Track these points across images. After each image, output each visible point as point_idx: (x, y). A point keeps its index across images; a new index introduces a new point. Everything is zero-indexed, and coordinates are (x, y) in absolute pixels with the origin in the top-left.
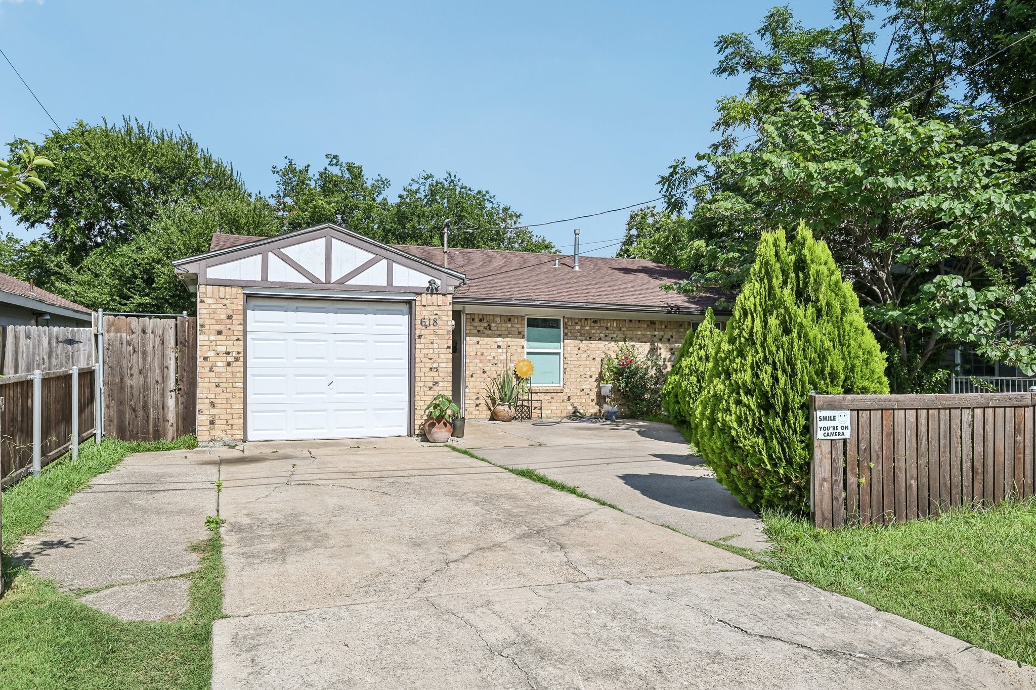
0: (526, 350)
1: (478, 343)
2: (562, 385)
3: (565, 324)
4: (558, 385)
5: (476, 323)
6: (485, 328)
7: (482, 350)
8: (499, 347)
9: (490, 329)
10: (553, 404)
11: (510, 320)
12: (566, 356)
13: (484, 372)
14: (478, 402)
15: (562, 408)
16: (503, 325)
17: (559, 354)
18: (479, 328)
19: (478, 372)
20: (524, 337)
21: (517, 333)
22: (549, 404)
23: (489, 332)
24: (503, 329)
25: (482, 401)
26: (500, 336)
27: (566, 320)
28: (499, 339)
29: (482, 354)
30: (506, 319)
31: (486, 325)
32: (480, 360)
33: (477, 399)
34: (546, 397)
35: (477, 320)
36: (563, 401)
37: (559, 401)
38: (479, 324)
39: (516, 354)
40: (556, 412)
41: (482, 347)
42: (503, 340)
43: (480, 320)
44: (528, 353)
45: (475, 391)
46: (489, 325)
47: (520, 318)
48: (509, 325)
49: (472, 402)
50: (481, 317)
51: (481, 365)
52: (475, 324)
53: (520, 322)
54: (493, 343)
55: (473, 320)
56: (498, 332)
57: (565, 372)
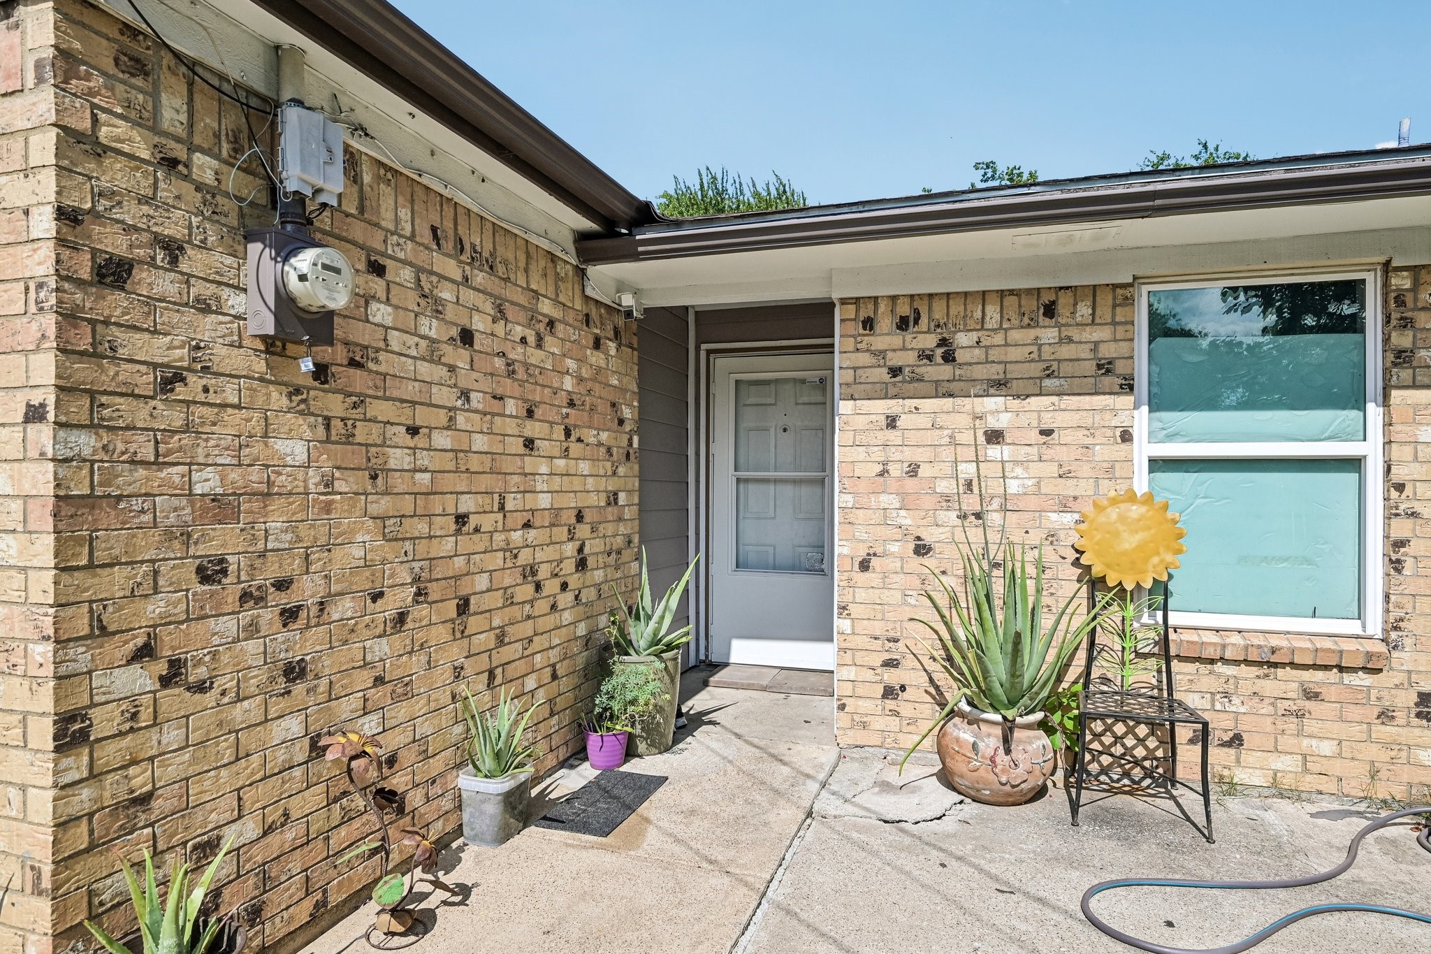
0: (1144, 449)
1: (892, 422)
2: (1375, 625)
3: (1396, 301)
4: (1354, 627)
5: (886, 338)
6: (925, 356)
7: (909, 455)
8: (995, 437)
9: (949, 358)
10: (1310, 726)
11: (1050, 311)
12: (1398, 474)
13: (922, 549)
14: (893, 677)
15: (1374, 752)
16: (1015, 335)
17: (1354, 464)
18: (895, 360)
19: (894, 548)
20: (1128, 386)
21: (1090, 367)
22: (1292, 725)
23: (945, 371)
24: (1014, 354)
25: (910, 675)
26: (1000, 385)
27: (1402, 282)
28: (992, 403)
29: (913, 471)
30: (1030, 304)
31: (930, 341)
32: (903, 495)
33: (890, 664)
34: (1270, 687)
35: (885, 323)
36: (1386, 716)
37: (1354, 713)
38: (896, 340)
39: (1085, 470)
40: (1337, 768)
41: (913, 437)
42: (1014, 404)
43: (903, 324)
44: (1156, 464)
45: (878, 628)
46: (943, 342)
47: (1105, 300)
48: (1049, 334)
49: (869, 675)
50: (904, 309)
51: (905, 519)
52: (879, 342)
53: (1104, 312)
54: (963, 420)
55: (869, 324)
56: (994, 371)
57: (1396, 565)
